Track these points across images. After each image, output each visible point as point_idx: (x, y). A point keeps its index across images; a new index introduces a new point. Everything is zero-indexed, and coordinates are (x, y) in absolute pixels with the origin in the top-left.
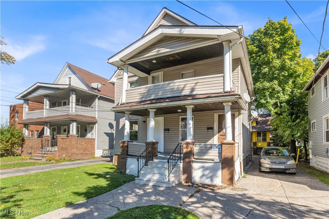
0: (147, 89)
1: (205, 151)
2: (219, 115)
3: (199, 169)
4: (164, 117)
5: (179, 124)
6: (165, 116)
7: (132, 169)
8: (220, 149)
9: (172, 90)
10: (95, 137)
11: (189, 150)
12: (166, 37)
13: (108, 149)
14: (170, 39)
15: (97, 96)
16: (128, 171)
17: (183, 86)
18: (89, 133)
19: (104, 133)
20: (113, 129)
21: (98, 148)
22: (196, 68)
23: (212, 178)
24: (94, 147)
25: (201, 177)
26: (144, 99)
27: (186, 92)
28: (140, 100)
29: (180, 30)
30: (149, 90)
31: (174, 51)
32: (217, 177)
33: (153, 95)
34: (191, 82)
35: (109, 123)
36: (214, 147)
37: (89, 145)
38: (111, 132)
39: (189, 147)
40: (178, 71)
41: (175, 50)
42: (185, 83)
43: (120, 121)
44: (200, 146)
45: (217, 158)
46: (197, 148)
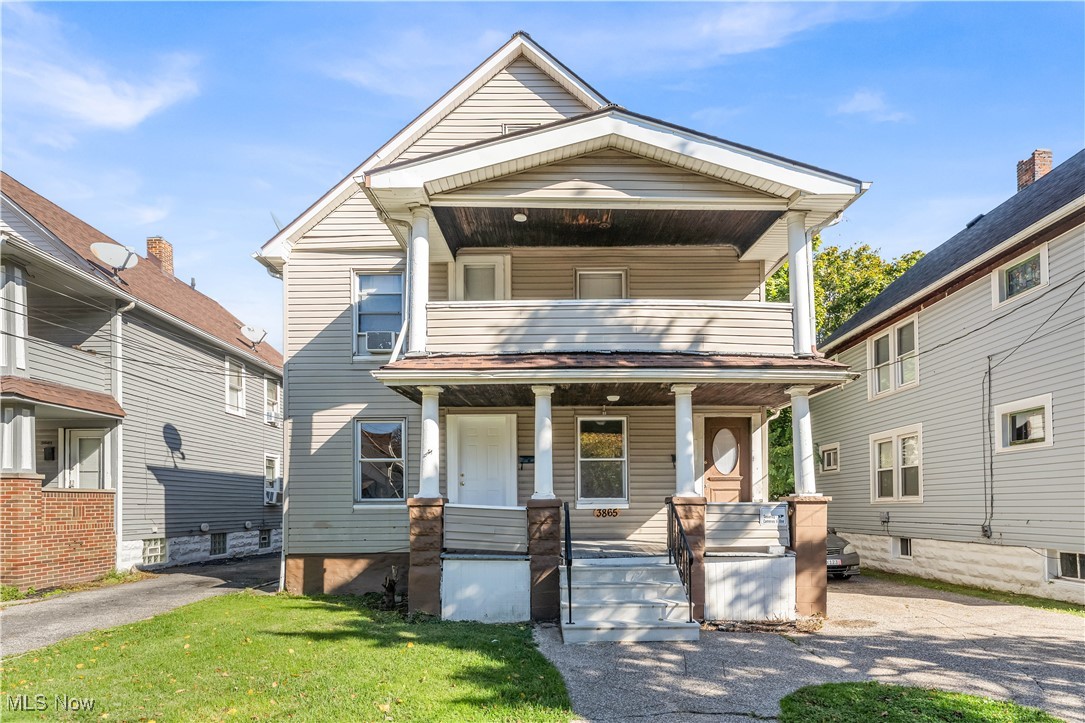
0: (526, 315)
1: (738, 526)
2: (706, 419)
3: (724, 579)
4: (518, 417)
5: (574, 442)
6: (521, 414)
7: (469, 600)
8: (782, 519)
9: (626, 331)
10: (114, 484)
11: (693, 522)
12: (611, 148)
13: (163, 536)
14: (628, 161)
15: (122, 303)
16: (448, 612)
17: (664, 322)
18: (70, 468)
19: (149, 468)
20: (178, 449)
21: (128, 536)
22: (633, 266)
23: (764, 603)
24: (110, 531)
25: (732, 604)
26: (512, 349)
27: (678, 342)
28: (497, 351)
29: (683, 145)
30: (533, 318)
31: (639, 202)
32: (781, 598)
33: (553, 339)
34: (695, 314)
35: (163, 425)
36: (768, 512)
37: (90, 523)
38: (172, 465)
39: (695, 514)
40: (569, 266)
41: (644, 202)
42: (673, 313)
43: (315, 419)
44: (722, 510)
45: (776, 542)
46: (716, 517)
